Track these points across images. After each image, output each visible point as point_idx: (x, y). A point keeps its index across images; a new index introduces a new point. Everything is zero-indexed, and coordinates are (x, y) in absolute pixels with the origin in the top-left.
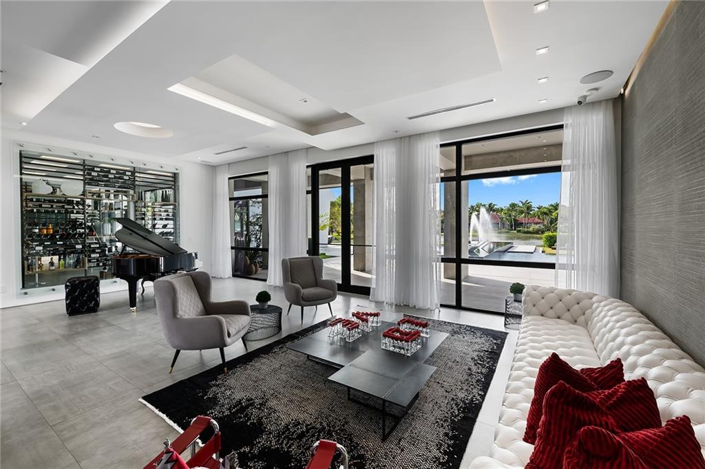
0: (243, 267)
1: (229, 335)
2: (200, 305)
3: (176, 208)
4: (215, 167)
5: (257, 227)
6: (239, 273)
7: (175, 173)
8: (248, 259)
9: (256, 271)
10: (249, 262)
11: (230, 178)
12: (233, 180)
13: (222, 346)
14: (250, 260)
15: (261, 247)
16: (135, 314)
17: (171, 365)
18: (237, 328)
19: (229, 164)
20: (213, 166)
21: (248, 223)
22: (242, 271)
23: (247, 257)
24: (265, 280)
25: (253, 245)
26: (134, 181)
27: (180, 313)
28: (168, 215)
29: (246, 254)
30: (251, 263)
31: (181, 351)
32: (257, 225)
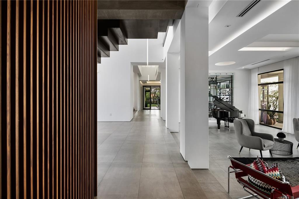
0: (266, 120)
1: (264, 146)
2: (250, 132)
3: (232, 91)
4: (251, 70)
5: (274, 98)
6: (263, 123)
7: (232, 76)
8: (269, 116)
9: (274, 123)
10: (269, 118)
11: (258, 74)
12: (260, 75)
13: (261, 150)
14: (270, 116)
15: (277, 110)
16: (220, 132)
17: (239, 151)
18: (268, 145)
19: (258, 68)
20: (249, 70)
21: (268, 96)
22: (265, 122)
23: (268, 115)
24: (281, 129)
25: (272, 109)
26: (216, 81)
27: (244, 133)
28: (228, 94)
29: (268, 113)
30: (271, 119)
31: (243, 147)
32: (274, 97)
